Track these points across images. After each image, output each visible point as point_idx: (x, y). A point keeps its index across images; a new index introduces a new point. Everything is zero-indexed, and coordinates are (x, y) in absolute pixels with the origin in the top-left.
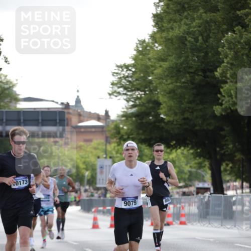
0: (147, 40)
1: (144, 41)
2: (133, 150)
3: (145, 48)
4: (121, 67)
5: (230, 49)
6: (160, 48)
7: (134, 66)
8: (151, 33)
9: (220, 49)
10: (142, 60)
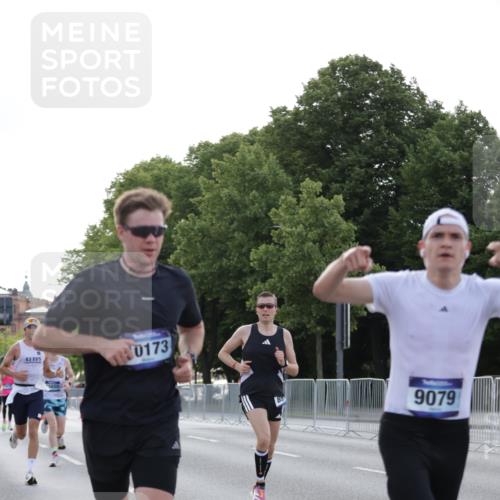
0: (98, 226)
1: (95, 227)
2: (455, 236)
3: (96, 234)
4: (70, 252)
5: (183, 235)
6: (111, 234)
7: (84, 251)
8: (102, 219)
9: (173, 236)
10: (92, 245)
